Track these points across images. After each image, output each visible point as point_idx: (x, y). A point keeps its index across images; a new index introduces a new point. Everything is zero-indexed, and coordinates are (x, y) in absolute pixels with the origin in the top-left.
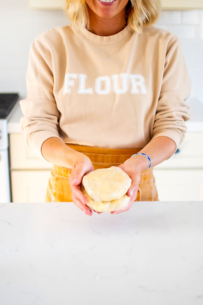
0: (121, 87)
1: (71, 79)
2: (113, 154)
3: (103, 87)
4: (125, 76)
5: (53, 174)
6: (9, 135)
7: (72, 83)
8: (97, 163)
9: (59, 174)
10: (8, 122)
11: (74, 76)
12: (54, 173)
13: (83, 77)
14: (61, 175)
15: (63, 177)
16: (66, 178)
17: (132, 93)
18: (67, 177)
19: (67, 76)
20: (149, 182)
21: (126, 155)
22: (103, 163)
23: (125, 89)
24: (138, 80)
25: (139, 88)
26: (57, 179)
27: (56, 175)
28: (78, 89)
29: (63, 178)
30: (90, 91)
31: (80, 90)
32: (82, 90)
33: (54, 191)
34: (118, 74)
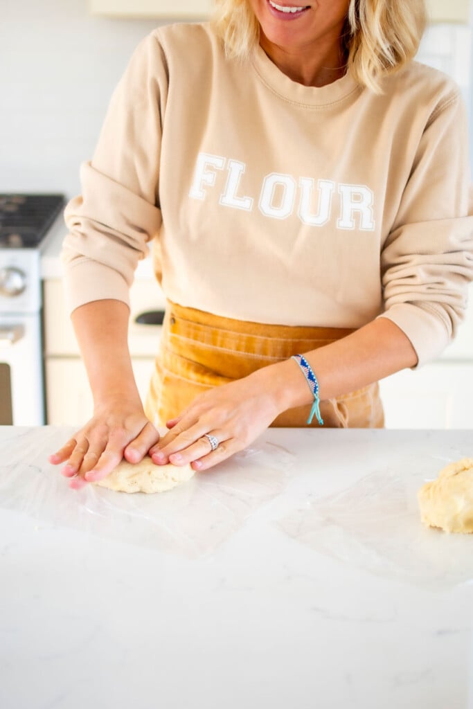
0: (315, 211)
1: (210, 168)
2: (288, 338)
3: (277, 200)
4: (327, 188)
5: (159, 370)
6: (43, 283)
7: (210, 179)
8: (252, 354)
9: (171, 370)
10: (42, 254)
11: (219, 162)
12: (161, 365)
13: (237, 169)
14: (177, 373)
15: (179, 377)
16: (186, 380)
17: (337, 227)
18: (189, 378)
19: (203, 159)
20: (364, 397)
21: (316, 340)
22: (264, 356)
23: (324, 216)
24: (357, 198)
25: (357, 216)
26: (167, 381)
27: (166, 372)
28: (222, 195)
29: (179, 380)
30: (246, 204)
31: (225, 196)
32: (231, 199)
33: (160, 405)
34: (313, 179)
